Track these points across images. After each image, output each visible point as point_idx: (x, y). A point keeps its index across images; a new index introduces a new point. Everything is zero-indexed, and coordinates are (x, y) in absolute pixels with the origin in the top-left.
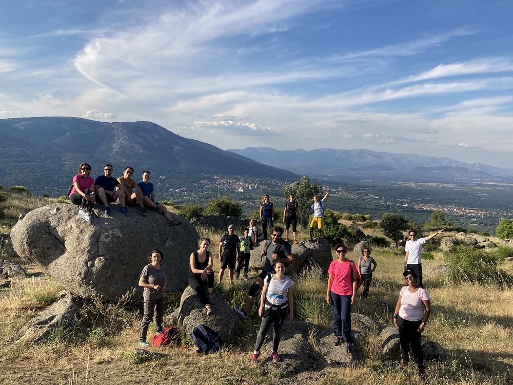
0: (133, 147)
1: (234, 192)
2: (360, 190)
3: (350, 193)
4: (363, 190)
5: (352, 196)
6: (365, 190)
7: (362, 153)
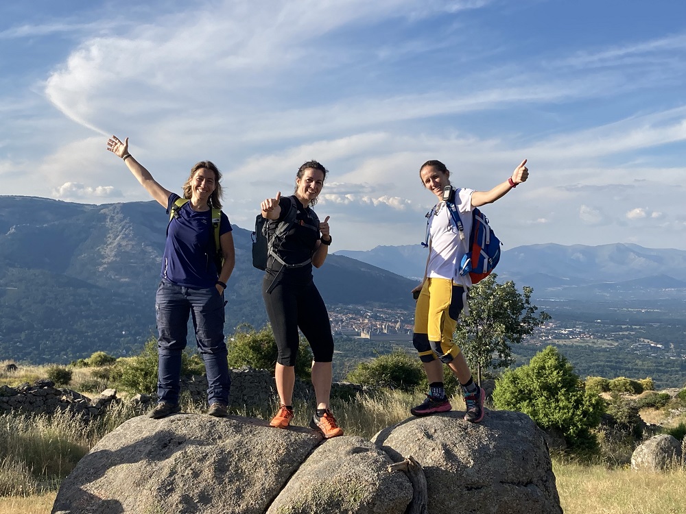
0: (144, 252)
1: (350, 340)
2: (621, 330)
3: (601, 338)
4: (627, 330)
5: (604, 344)
6: (632, 330)
7: (622, 251)
